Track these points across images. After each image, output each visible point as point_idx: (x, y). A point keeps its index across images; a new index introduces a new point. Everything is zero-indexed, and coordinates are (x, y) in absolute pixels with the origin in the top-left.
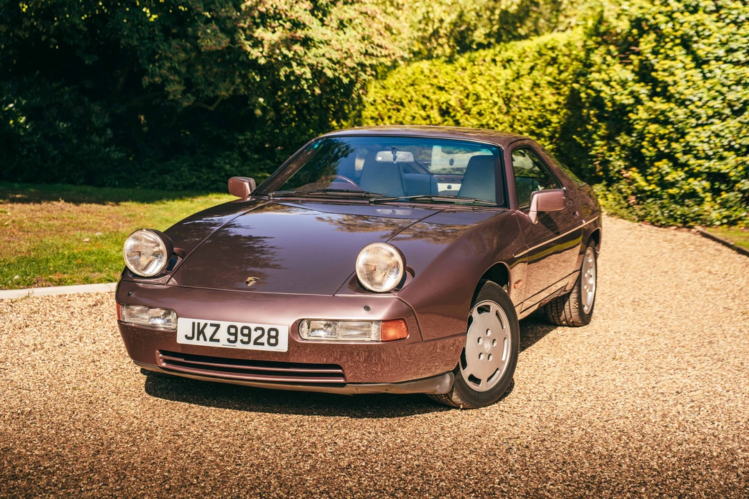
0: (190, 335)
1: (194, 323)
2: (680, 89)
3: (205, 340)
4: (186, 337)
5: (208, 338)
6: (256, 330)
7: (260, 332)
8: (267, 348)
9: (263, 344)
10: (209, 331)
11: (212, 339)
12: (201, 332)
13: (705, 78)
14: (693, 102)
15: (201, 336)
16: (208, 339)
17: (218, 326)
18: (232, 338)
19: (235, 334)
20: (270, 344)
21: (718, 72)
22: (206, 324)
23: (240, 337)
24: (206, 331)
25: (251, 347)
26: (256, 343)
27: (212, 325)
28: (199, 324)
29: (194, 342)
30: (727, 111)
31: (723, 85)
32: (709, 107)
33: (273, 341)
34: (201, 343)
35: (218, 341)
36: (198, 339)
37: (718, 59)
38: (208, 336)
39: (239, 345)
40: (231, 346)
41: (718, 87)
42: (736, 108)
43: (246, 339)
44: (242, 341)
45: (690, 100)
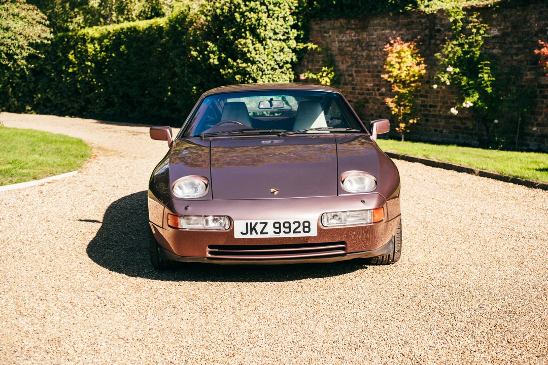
0: (245, 231)
1: (247, 224)
2: (253, 55)
3: (257, 233)
4: (242, 233)
5: (259, 232)
6: (294, 223)
7: (297, 225)
8: (303, 235)
9: (300, 232)
10: (259, 228)
11: (262, 233)
12: (253, 229)
13: (265, 49)
14: (260, 62)
15: (254, 232)
17: (266, 224)
18: (277, 230)
19: (280, 228)
20: (304, 231)
21: (271, 46)
22: (256, 223)
23: (283, 229)
24: (256, 227)
25: (292, 235)
26: (294, 232)
27: (261, 223)
28: (251, 224)
29: (249, 236)
30: (277, 67)
31: (274, 53)
32: (268, 65)
33: (306, 229)
34: (254, 236)
35: (267, 233)
36: (251, 234)
37: (270, 38)
38: (259, 231)
39: (282, 235)
40: (277, 236)
41: (272, 54)
42: (281, 65)
43: (287, 230)
44: (284, 232)
45: (258, 61)
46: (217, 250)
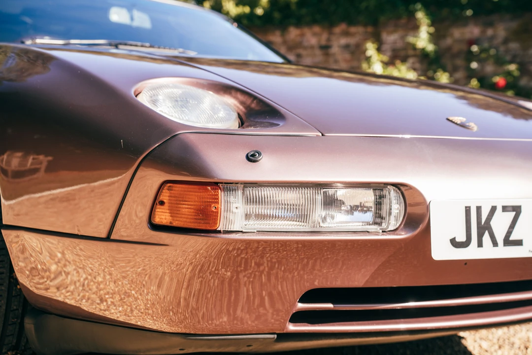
0: (462, 238)
1: (468, 210)
3: (495, 244)
4: (454, 243)
5: (500, 239)
10: (500, 224)
11: (508, 242)
12: (485, 228)
15: (486, 238)
16: (500, 241)
17: (517, 211)
22: (494, 209)
24: (493, 223)
27: (505, 209)
28: (479, 209)
29: (472, 253)
34: (488, 252)
35: (519, 243)
36: (480, 244)
38: (500, 235)
46: (330, 306)
